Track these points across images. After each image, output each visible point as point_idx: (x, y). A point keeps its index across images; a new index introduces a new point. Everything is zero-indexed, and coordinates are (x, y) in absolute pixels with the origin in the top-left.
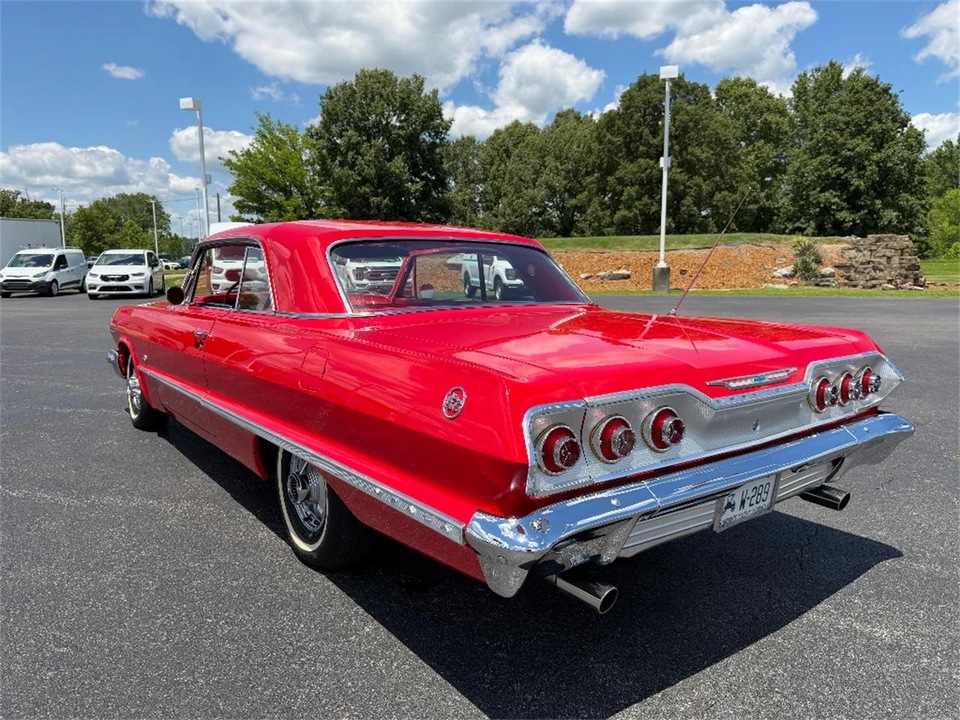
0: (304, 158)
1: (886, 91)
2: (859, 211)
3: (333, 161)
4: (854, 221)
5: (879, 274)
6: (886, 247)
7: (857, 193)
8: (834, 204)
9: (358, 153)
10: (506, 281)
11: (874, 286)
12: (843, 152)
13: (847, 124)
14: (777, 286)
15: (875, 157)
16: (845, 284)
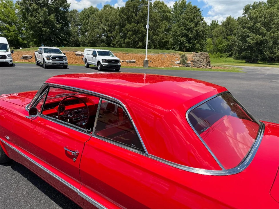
0: (16, 12)
1: (199, 10)
2: (190, 44)
3: (28, 14)
4: (189, 46)
5: (201, 63)
6: (203, 56)
7: (190, 39)
8: (184, 41)
9: (37, 12)
10: (102, 63)
11: (200, 67)
12: (187, 27)
13: (189, 18)
14: (176, 67)
15: (195, 29)
16: (193, 66)
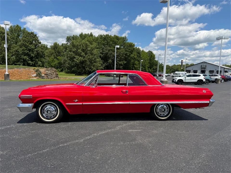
2: (33, 61)
5: (52, 76)
6: (53, 70)
7: (32, 57)
8: (27, 59)
11: (52, 78)
12: (28, 48)
13: (28, 41)
14: (34, 79)
15: (35, 50)
16: (47, 78)
